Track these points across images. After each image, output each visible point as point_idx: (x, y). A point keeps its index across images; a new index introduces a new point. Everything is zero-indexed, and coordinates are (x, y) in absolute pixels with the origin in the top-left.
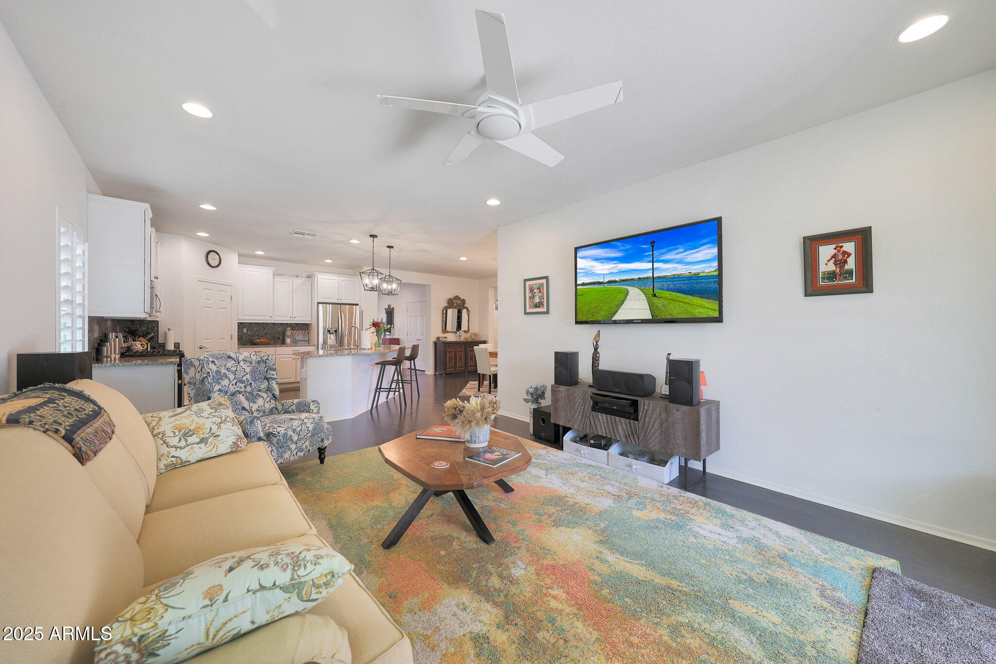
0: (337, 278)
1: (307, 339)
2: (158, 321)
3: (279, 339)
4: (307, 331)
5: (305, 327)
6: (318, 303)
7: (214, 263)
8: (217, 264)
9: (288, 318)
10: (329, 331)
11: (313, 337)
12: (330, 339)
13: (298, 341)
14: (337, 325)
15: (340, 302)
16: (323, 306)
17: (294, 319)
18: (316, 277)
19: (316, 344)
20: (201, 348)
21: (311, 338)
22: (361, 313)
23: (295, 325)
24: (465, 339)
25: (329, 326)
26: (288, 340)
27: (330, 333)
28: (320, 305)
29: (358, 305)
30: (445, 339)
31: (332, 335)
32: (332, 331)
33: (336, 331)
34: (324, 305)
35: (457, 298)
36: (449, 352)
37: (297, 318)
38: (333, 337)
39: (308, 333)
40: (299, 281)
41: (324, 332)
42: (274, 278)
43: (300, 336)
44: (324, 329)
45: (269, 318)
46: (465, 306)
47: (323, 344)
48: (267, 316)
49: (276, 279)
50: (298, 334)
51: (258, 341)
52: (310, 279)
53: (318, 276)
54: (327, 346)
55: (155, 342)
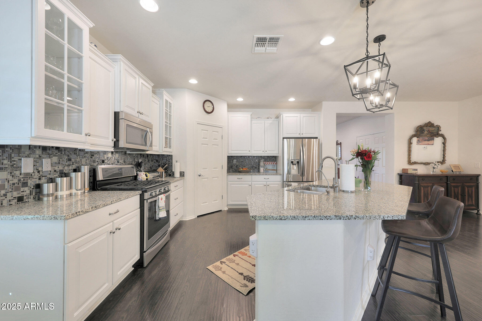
0: (298, 115)
1: (275, 168)
2: (172, 155)
3: (256, 168)
4: (275, 162)
5: (274, 159)
6: (284, 138)
7: (209, 109)
8: (211, 111)
9: (261, 152)
10: (292, 162)
11: (280, 167)
12: (293, 169)
13: (269, 170)
14: (299, 157)
15: (302, 136)
16: (287, 141)
17: (266, 153)
18: (282, 116)
19: (282, 173)
20: (200, 176)
21: (278, 168)
22: (320, 146)
23: (266, 157)
24: (441, 171)
25: (292, 158)
26: (262, 170)
27: (293, 164)
28: (285, 140)
29: (317, 138)
30: (414, 172)
31: (295, 166)
32: (295, 162)
33: (298, 162)
34: (288, 139)
35: (430, 124)
36: (423, 186)
37: (268, 152)
38: (295, 167)
39: (276, 163)
40: (270, 121)
41: (288, 164)
42: (251, 121)
43: (270, 166)
44: (288, 160)
45: (248, 152)
46: (440, 133)
47: (288, 174)
48: (247, 151)
49: (253, 122)
50: (269, 164)
51: (242, 169)
52: (278, 119)
53: (283, 115)
54: (291, 176)
55: (171, 171)
